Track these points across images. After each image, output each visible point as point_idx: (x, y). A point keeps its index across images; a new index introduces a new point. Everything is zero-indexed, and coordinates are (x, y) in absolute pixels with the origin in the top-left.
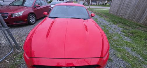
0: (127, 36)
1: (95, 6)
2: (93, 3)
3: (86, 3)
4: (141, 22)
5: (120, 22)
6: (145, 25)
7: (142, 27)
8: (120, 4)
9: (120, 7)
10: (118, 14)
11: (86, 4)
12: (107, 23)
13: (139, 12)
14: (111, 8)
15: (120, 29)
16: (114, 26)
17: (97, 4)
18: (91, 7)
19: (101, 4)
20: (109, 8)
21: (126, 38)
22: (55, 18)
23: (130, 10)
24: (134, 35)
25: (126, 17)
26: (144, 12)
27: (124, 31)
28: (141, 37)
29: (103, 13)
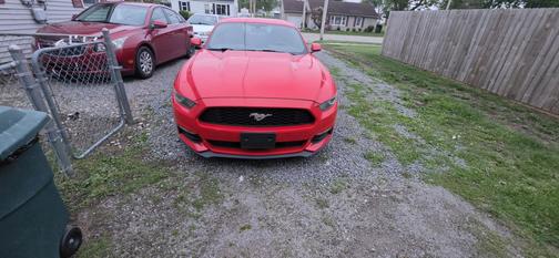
0: (409, 107)
1: (343, 33)
2: (334, 25)
3: (311, 24)
4: (462, 77)
5: (407, 79)
6: (471, 86)
7: (461, 89)
8: (411, 27)
9: (409, 35)
10: (407, 57)
11: (309, 26)
12: (367, 80)
13: (457, 49)
14: (385, 41)
15: (399, 92)
16: (383, 86)
17: (351, 26)
18: (327, 37)
19: (363, 29)
20: (379, 40)
21: (405, 110)
22: (224, 50)
23: (434, 44)
24: (429, 104)
25: (427, 65)
26: (467, 49)
27: (408, 96)
28: (442, 107)
29: (362, 54)
